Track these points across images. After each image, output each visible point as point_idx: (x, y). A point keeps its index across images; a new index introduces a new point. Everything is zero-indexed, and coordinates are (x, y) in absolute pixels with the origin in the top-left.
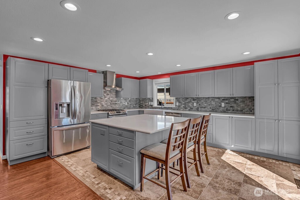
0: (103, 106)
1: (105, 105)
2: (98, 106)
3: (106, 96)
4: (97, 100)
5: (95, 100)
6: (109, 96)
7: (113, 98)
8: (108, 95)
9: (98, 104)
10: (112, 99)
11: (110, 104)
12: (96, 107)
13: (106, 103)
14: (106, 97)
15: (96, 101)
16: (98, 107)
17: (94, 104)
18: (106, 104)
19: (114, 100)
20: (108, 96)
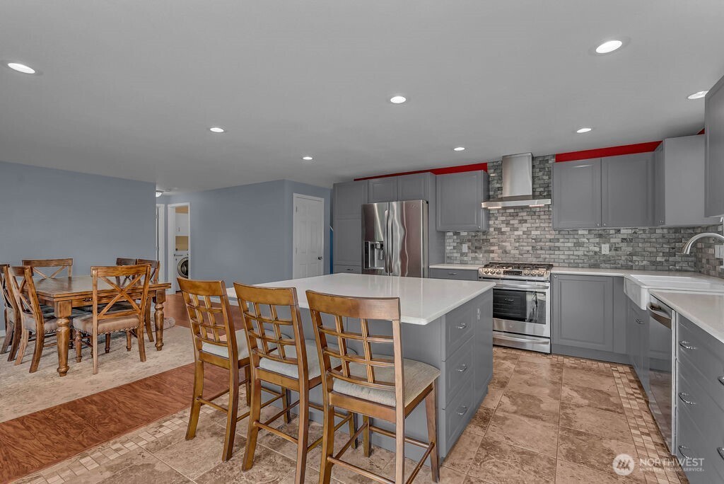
0: (505, 252)
1: (513, 252)
2: (492, 252)
3: (516, 226)
4: (489, 237)
5: (485, 237)
6: (528, 225)
7: (544, 230)
8: (525, 221)
9: (492, 248)
10: (538, 233)
11: (530, 248)
12: (486, 255)
13: (517, 245)
14: (517, 229)
15: (487, 240)
16: (492, 255)
17: (480, 248)
18: (516, 248)
19: (548, 236)
20: (525, 227)
